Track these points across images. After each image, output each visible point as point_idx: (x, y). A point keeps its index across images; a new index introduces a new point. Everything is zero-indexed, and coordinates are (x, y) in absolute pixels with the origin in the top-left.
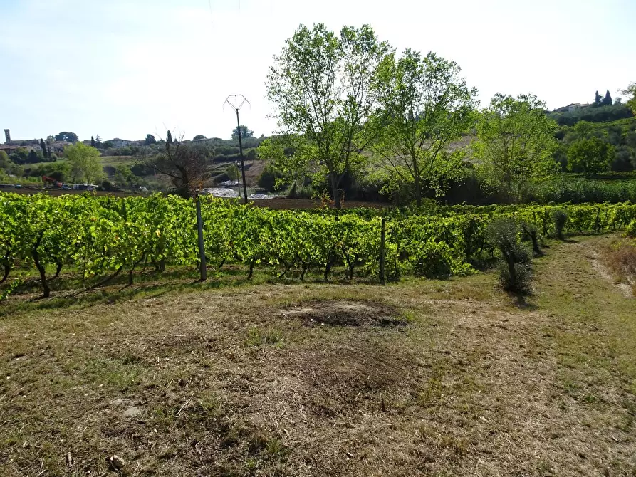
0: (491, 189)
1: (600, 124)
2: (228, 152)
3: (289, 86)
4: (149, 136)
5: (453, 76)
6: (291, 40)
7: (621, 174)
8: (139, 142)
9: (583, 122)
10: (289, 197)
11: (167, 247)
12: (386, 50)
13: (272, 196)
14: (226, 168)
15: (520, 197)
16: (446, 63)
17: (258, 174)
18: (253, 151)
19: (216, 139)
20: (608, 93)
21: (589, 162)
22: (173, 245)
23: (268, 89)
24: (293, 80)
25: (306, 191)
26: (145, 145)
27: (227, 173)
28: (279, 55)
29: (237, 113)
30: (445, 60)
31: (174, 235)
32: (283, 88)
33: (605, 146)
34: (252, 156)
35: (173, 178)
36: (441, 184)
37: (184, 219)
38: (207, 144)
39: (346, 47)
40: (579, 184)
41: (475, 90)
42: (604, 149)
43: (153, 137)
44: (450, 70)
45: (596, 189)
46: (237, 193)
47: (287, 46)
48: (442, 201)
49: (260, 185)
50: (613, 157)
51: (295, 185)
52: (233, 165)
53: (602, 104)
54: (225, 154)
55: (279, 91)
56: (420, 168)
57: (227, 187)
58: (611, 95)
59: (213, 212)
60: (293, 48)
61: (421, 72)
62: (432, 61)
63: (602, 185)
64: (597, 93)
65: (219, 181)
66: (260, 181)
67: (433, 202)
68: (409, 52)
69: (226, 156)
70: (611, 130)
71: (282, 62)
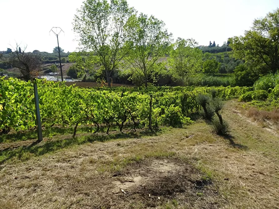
0: (176, 79)
1: (212, 54)
2: (51, 59)
3: (84, 26)
4: (8, 49)
5: (162, 27)
6: (86, 2)
7: (223, 74)
8: (3, 52)
9: (207, 53)
10: (83, 81)
11: (8, 118)
12: (133, 11)
13: (74, 80)
14: (51, 66)
15: (187, 83)
16: (159, 21)
17: (67, 70)
18: (64, 59)
19: (45, 52)
20: (214, 42)
21: (211, 69)
22: (14, 116)
23: (74, 26)
24: (87, 23)
25: (91, 78)
26: (6, 53)
27: (51, 69)
28: (80, 9)
29: (57, 37)
30: (158, 20)
31: (15, 109)
32: (81, 26)
33: (217, 63)
34: (63, 61)
35: (21, 69)
36: (156, 76)
37: (24, 95)
38: (40, 54)
39: (114, 8)
40: (210, 78)
41: (171, 34)
42: (217, 64)
43: (11, 50)
44: (161, 25)
45: (217, 80)
46: (57, 78)
47: (84, 5)
48: (156, 84)
49: (68, 75)
50: (220, 67)
51: (85, 75)
52: (54, 65)
53: (212, 46)
54: (50, 60)
55: (80, 27)
56: (147, 69)
57: (51, 75)
58: (215, 43)
59: (47, 90)
60: (87, 6)
61: (148, 24)
62: (153, 20)
63: (219, 79)
64: (210, 42)
65: (47, 73)
66: (68, 73)
67: (153, 85)
68: (142, 14)
69: (50, 61)
70: (218, 57)
71: (81, 13)
